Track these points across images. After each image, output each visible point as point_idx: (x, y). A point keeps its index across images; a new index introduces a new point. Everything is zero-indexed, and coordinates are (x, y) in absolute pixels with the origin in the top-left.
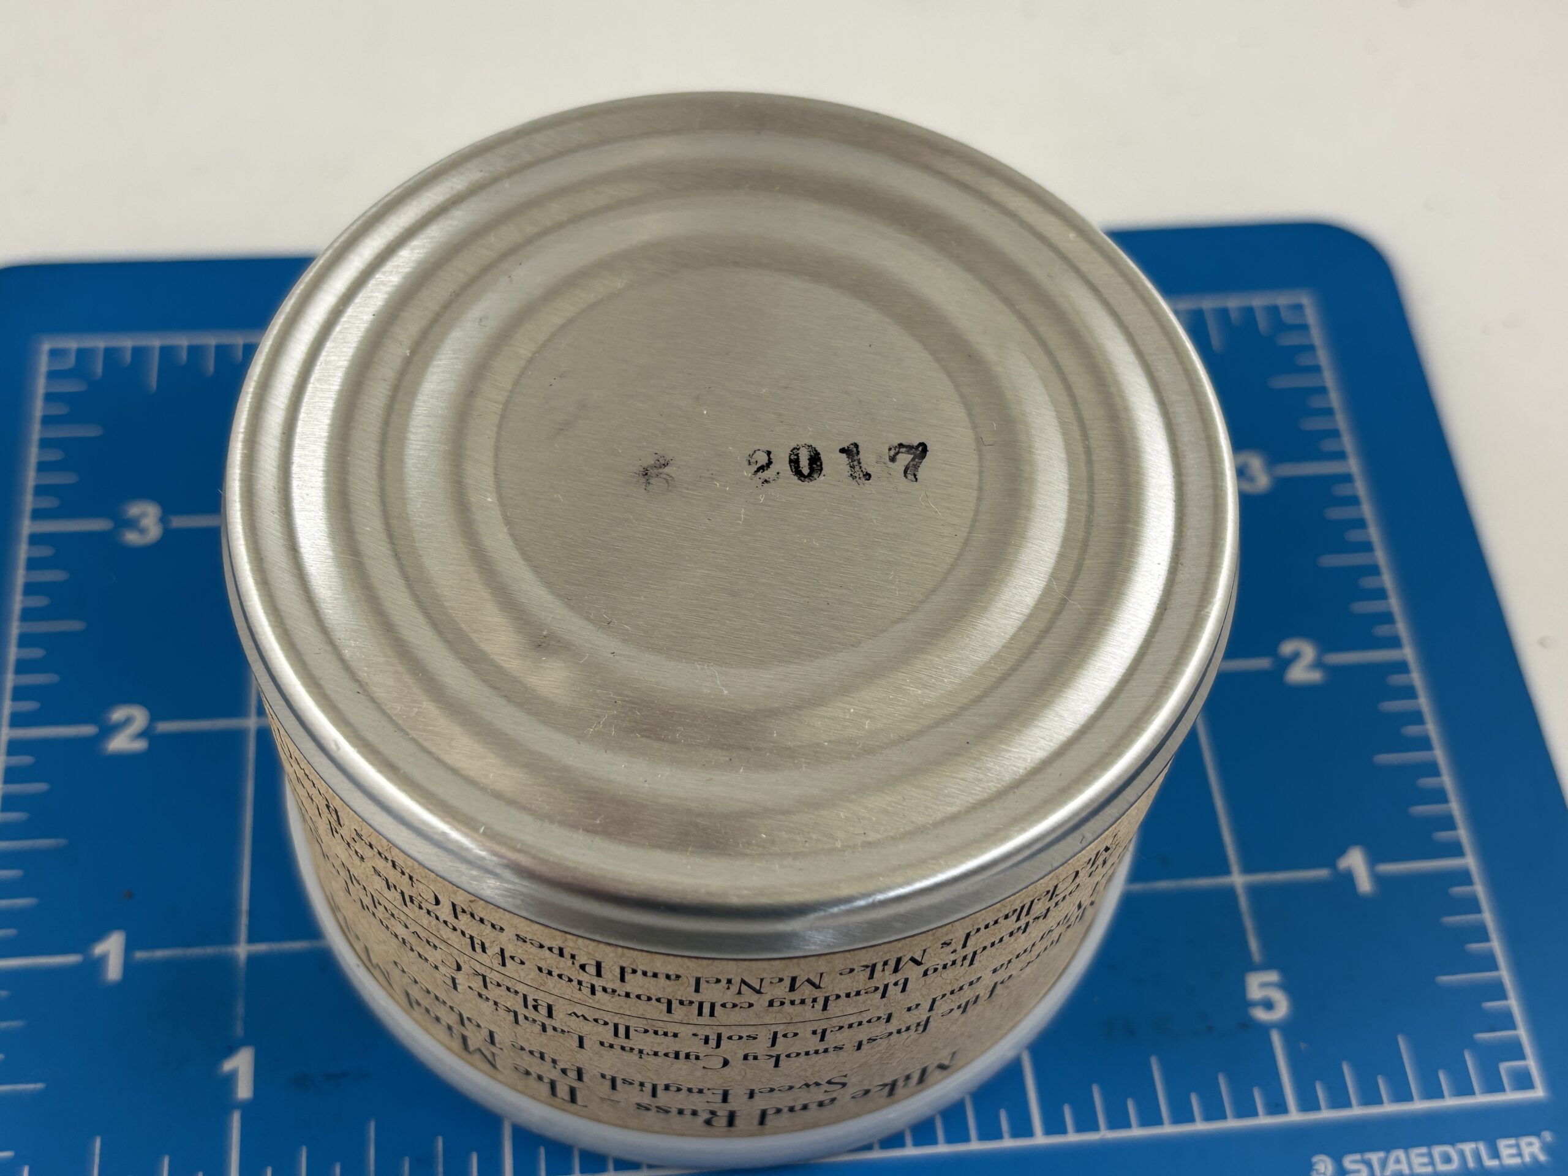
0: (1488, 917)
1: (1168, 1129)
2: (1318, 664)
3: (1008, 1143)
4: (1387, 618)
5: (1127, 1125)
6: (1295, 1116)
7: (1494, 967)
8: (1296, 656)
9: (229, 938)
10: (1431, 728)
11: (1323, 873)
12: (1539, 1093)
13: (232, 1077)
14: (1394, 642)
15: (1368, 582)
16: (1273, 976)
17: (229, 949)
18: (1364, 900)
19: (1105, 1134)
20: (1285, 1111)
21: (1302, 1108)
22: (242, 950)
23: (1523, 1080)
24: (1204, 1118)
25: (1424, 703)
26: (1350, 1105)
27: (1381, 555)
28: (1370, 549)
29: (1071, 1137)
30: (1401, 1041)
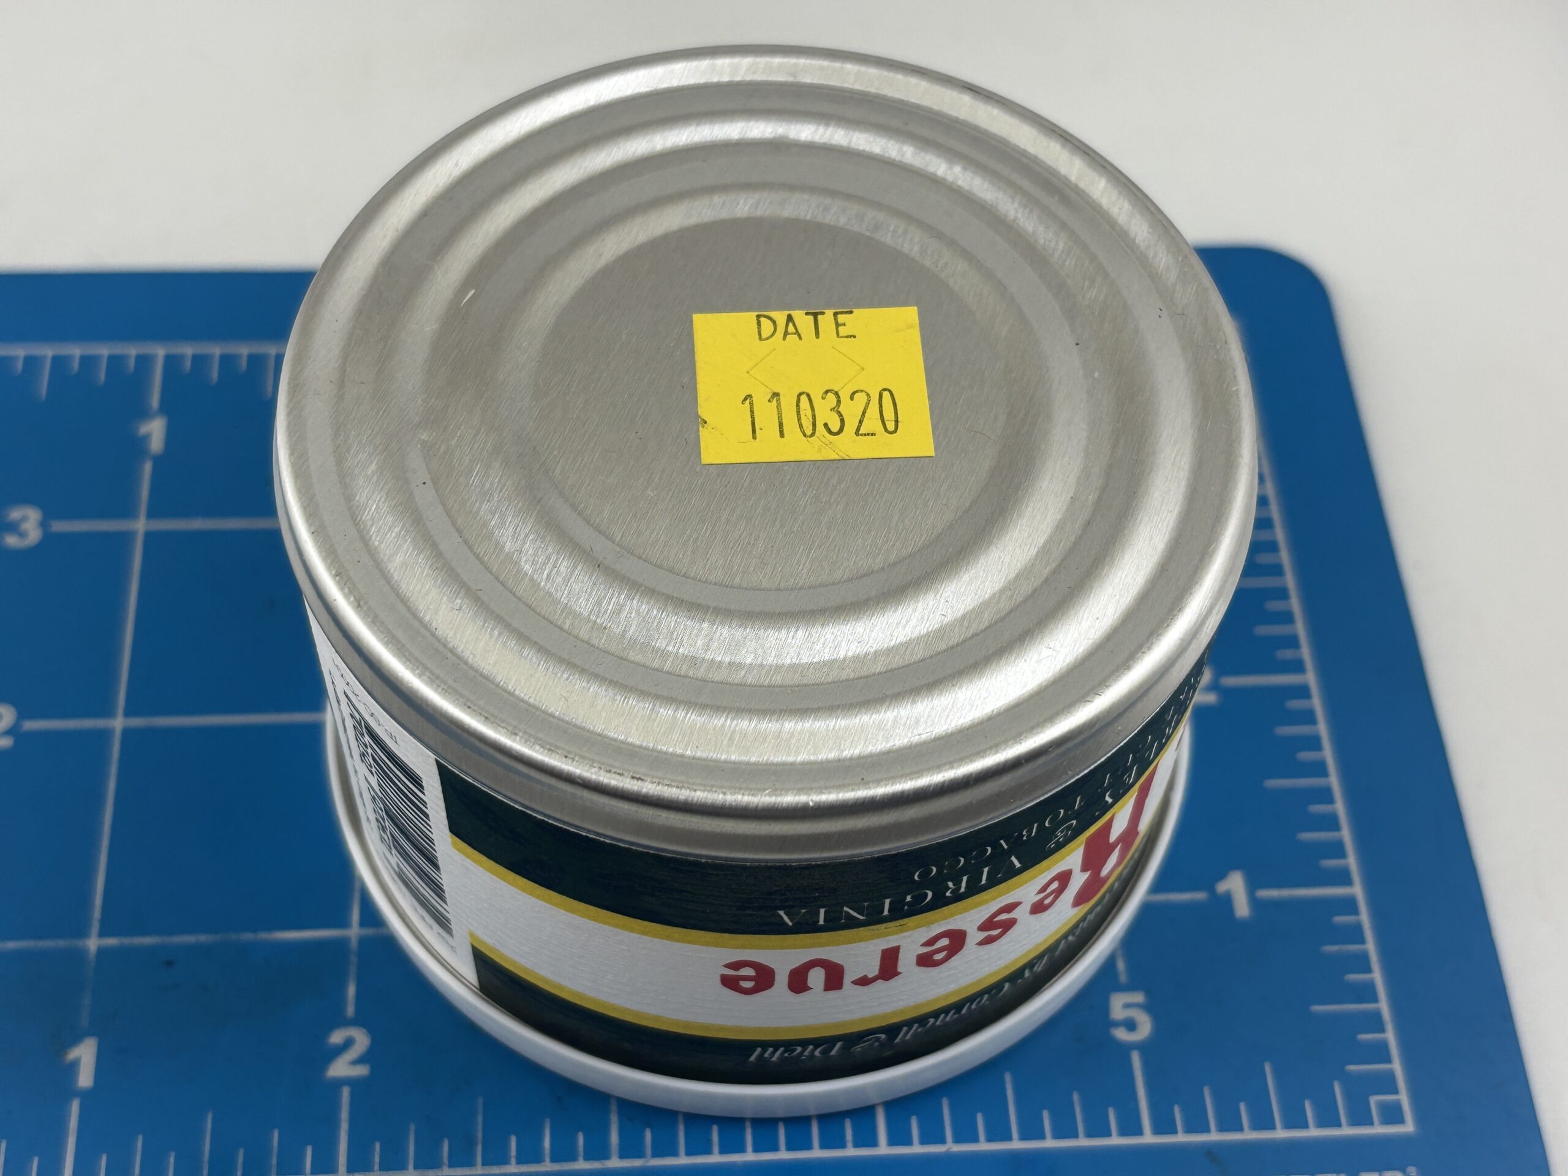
0: (1371, 946)
1: (1017, 1144)
2: (1214, 687)
3: (851, 1152)
4: (1293, 642)
5: (975, 1139)
6: (1148, 1138)
7: (1375, 1000)
9: (82, 932)
10: (1328, 754)
11: (1200, 896)
12: (1409, 1127)
13: (75, 1065)
14: (1298, 667)
15: (1274, 606)
16: (1139, 997)
17: (79, 943)
18: (1243, 924)
19: (951, 1147)
20: (1139, 1132)
21: (1157, 1130)
22: (92, 944)
23: (1393, 1114)
24: (1054, 1135)
25: (1323, 729)
26: (1208, 1130)
27: (1291, 579)
28: (1280, 573)
29: (916, 1148)
30: (1268, 1069)
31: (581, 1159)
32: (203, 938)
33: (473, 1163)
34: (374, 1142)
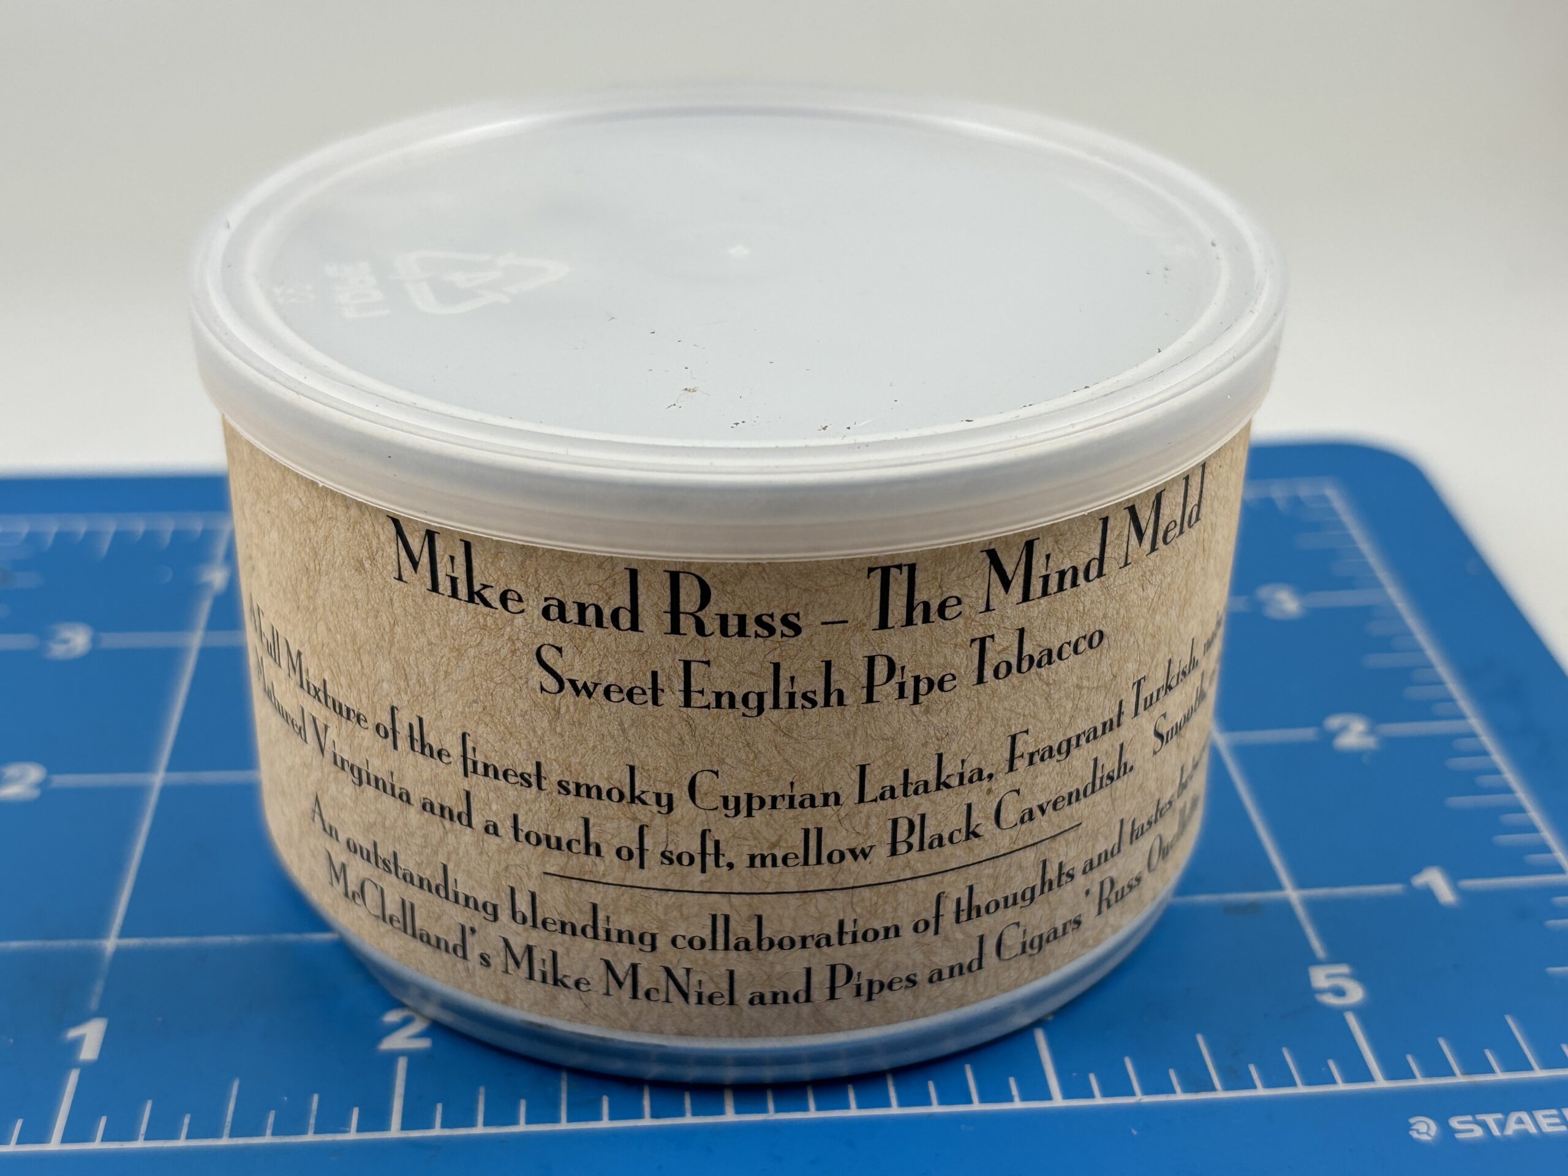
1: (1221, 1095)
2: (1371, 732)
3: (1018, 1105)
4: (1451, 699)
5: (1169, 1090)
6: (1381, 1083)
8: (1344, 729)
9: (99, 930)
10: (1511, 779)
11: (1395, 888)
13: (78, 1043)
14: (1456, 715)
15: (1422, 675)
16: (1344, 969)
17: (96, 942)
18: (1448, 909)
19: (1140, 1098)
20: (1370, 1078)
21: (1390, 1076)
22: (110, 944)
24: (1268, 1085)
25: (1498, 758)
26: (1452, 1074)
27: (1432, 653)
28: (1419, 650)
29: (1099, 1101)
30: (1510, 1021)
31: (688, 1115)
32: (240, 939)
33: (556, 1120)
34: (435, 1104)
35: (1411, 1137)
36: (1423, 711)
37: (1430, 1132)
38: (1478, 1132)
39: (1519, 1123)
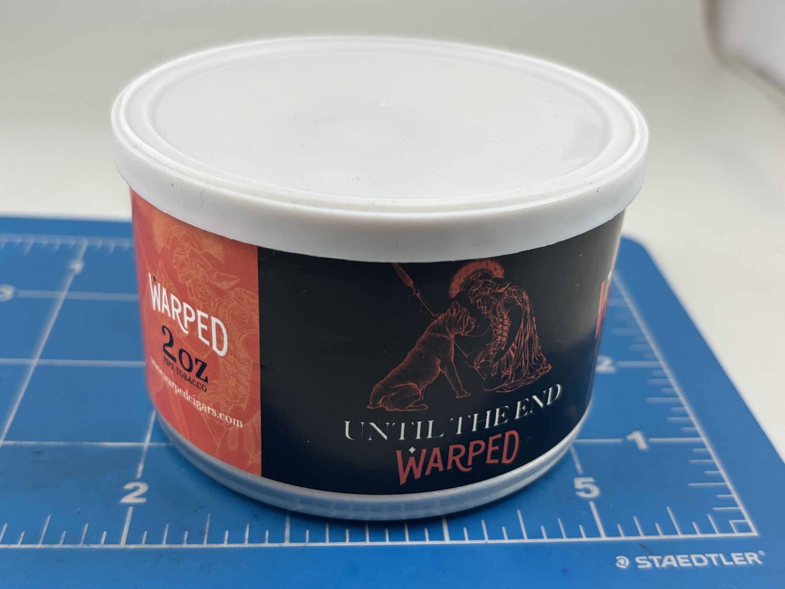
0: (716, 460)
1: (526, 540)
2: (613, 365)
3: (428, 542)
4: (651, 351)
5: (501, 537)
6: (604, 538)
7: (723, 481)
8: (601, 362)
10: (677, 390)
11: (619, 441)
12: (755, 533)
14: (653, 359)
16: (591, 480)
18: (643, 452)
19: (487, 541)
20: (599, 535)
21: (608, 535)
22: (1, 443)
23: (745, 528)
24: (549, 537)
25: (672, 380)
26: (638, 535)
27: (644, 329)
28: (638, 327)
29: (467, 542)
30: (669, 509)
31: (267, 542)
33: (201, 542)
34: (143, 532)
35: (616, 566)
36: (639, 356)
37: (626, 565)
38: (649, 565)
39: (669, 561)
